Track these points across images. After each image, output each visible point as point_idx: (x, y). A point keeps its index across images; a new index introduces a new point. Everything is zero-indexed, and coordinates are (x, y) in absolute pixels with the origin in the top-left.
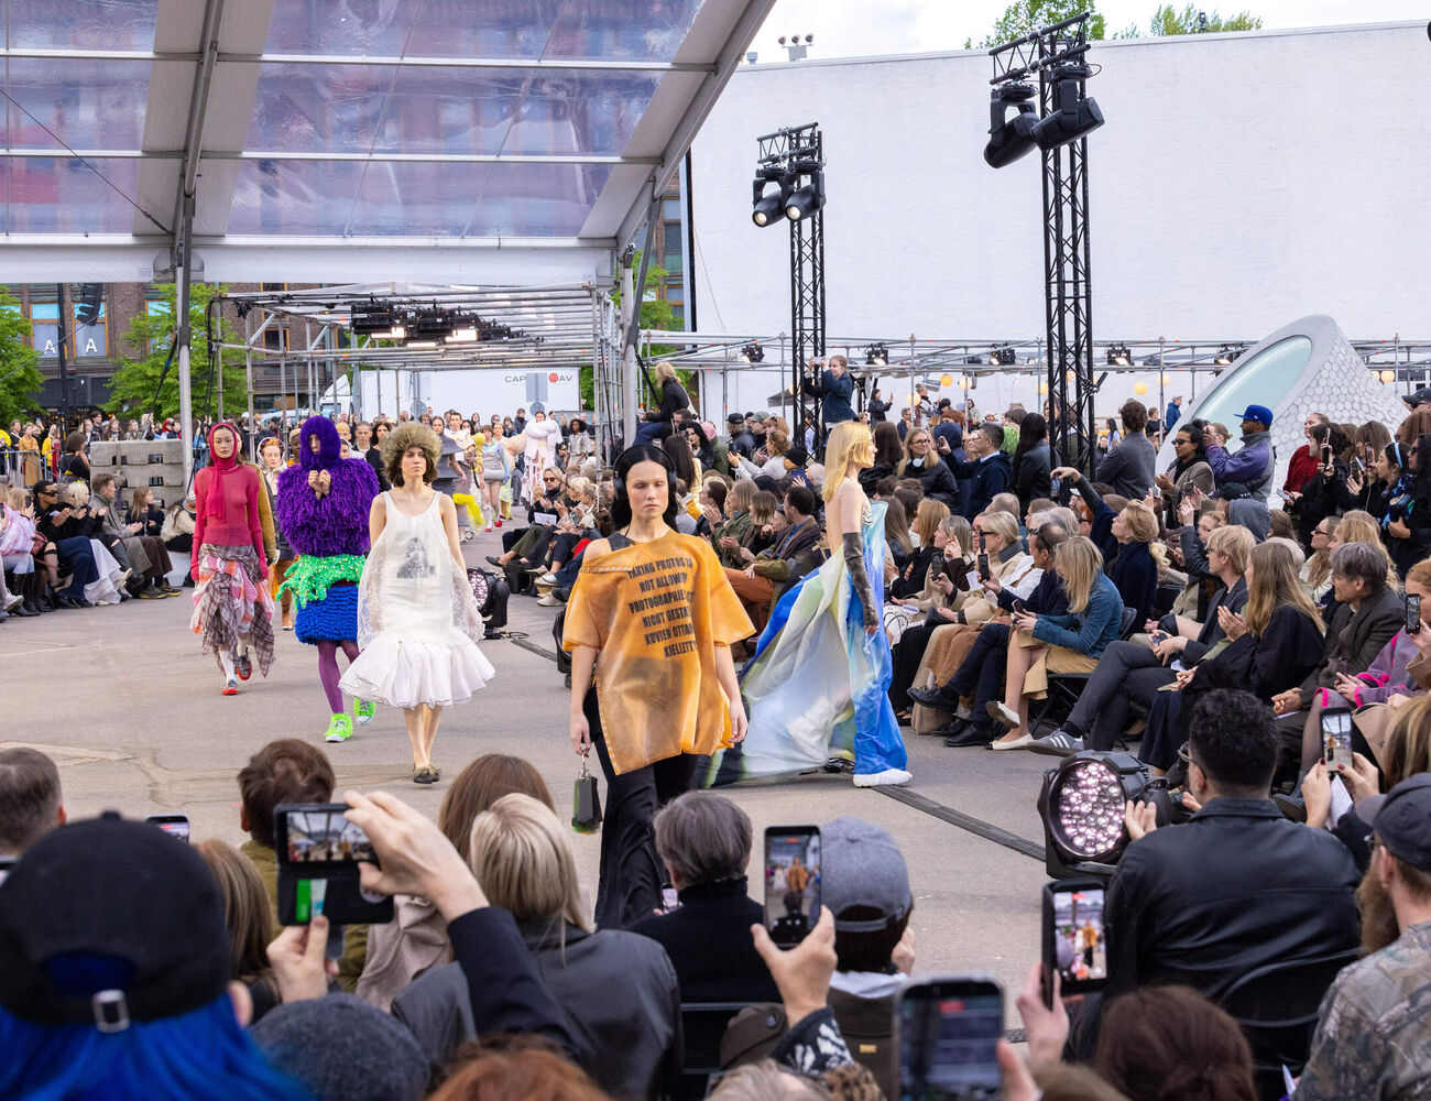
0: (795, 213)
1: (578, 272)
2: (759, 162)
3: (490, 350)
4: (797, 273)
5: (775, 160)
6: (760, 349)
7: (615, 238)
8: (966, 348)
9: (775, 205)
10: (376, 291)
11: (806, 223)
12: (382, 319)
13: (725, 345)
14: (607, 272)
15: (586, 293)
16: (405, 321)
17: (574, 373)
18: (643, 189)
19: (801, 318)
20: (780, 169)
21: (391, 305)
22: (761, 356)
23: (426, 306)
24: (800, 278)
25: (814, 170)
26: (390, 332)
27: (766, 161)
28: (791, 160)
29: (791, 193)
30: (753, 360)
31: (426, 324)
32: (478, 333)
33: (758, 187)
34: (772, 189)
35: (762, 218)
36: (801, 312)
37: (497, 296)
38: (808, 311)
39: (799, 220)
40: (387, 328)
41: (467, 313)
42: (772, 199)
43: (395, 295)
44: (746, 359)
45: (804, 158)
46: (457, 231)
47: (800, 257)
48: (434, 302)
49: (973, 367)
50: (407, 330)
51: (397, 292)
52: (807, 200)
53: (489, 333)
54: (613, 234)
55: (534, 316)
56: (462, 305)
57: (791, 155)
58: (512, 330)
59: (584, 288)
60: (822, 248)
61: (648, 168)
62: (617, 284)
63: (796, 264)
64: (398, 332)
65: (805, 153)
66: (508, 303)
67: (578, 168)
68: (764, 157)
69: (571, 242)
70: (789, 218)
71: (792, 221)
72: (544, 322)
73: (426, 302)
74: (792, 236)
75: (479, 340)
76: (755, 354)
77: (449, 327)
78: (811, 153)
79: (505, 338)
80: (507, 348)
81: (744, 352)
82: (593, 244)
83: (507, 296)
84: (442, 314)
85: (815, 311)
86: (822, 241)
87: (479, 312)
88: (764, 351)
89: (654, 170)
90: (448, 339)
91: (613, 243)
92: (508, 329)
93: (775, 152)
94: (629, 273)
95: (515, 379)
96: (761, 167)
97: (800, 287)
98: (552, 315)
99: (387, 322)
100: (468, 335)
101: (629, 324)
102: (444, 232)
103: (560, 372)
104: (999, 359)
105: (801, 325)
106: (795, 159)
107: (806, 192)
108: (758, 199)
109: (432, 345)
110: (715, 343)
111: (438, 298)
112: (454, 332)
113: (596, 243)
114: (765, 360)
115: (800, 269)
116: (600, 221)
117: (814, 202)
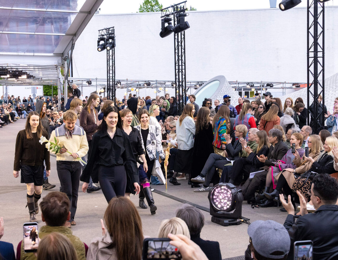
0: (108, 48)
1: (54, 62)
2: (99, 36)
3: (28, 81)
4: (108, 63)
5: (103, 35)
6: (91, 82)
7: (62, 54)
8: (139, 82)
9: (103, 47)
10: (3, 66)
11: (111, 51)
12: (5, 72)
13: (82, 80)
14: (60, 62)
15: (55, 67)
16: (10, 73)
17: (42, 87)
18: (71, 41)
19: (109, 74)
20: (104, 38)
21: (7, 69)
22: (91, 83)
23: (14, 70)
24: (109, 64)
25: (113, 38)
26: (7, 76)
27: (101, 36)
28: (107, 36)
29: (107, 44)
30: (89, 84)
31: (15, 74)
32: (27, 76)
33: (99, 42)
34: (102, 42)
35: (100, 49)
36: (109, 72)
37: (31, 67)
38: (111, 72)
39: (109, 50)
40: (6, 75)
41: (24, 71)
42: (102, 45)
43: (8, 66)
44: (87, 84)
45: (111, 35)
46: (24, 51)
47: (109, 59)
48: (17, 69)
49: (139, 86)
50: (10, 75)
51: (9, 66)
52: (112, 45)
53: (29, 77)
54: (62, 53)
55: (38, 73)
56: (23, 70)
57: (107, 34)
58: (34, 76)
59: (55, 66)
60: (114, 57)
61: (71, 37)
62: (63, 65)
63: (108, 61)
64: (8, 76)
65: (111, 34)
66: (33, 69)
67: (53, 37)
68: (100, 35)
69: (52, 54)
70: (107, 49)
71: (107, 50)
72: (38, 74)
73: (15, 69)
74: (107, 54)
75: (27, 78)
76: (89, 83)
77: (21, 75)
78: (112, 34)
79: (32, 78)
80: (32, 80)
81: (87, 82)
82: (57, 55)
83: (33, 67)
84: (19, 71)
85: (113, 72)
86: (114, 55)
87: (26, 71)
88: (92, 82)
89: (73, 37)
90: (19, 78)
91: (62, 55)
92: (33, 76)
93: (103, 34)
94: (66, 62)
95: (28, 88)
96: (99, 37)
97: (109, 66)
98: (41, 73)
99: (6, 73)
100: (24, 77)
101: (66, 75)
102: (20, 51)
103: (38, 87)
104: (147, 84)
105: (109, 75)
106: (108, 35)
107: (111, 43)
108: (98, 45)
109: (14, 79)
110: (79, 80)
111: (18, 68)
112: (22, 76)
113: (58, 55)
114: (92, 84)
115: (109, 62)
116: (59, 50)
117: (113, 46)
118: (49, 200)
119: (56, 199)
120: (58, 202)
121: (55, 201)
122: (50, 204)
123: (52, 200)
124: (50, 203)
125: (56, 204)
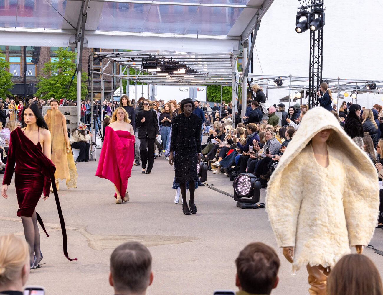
0: (313, 28)
1: (226, 49)
2: (298, 9)
3: (187, 77)
4: (312, 51)
5: (305, 8)
6: (281, 81)
7: (241, 36)
8: (357, 83)
9: (304, 25)
10: (152, 53)
11: (317, 32)
12: (154, 64)
13: (268, 79)
14: (237, 49)
15: (229, 57)
16: (161, 66)
17: (205, 88)
18: (254, 16)
19: (313, 68)
20: (307, 11)
21: (157, 59)
22: (282, 83)
23: (167, 60)
24: (314, 53)
25: (321, 12)
26: (156, 69)
27: (301, 8)
28: (311, 8)
29: (311, 21)
30: (278, 85)
31: (168, 66)
32: (186, 71)
33: (298, 18)
34: (303, 19)
35: (299, 30)
36: (313, 66)
37: (192, 57)
38: (316, 65)
39: (314, 31)
40: (155, 67)
41: (182, 63)
42: (303, 23)
43: (158, 55)
44: (276, 84)
45: (317, 7)
46: (184, 31)
47: (314, 45)
48: (172, 58)
49: (357, 90)
50: (161, 68)
51: (160, 54)
52: (318, 23)
53: (189, 71)
54: (240, 35)
55: (201, 65)
56: (180, 60)
57: (312, 6)
58: (195, 70)
59: (230, 55)
60: (322, 42)
61: (256, 10)
62: (241, 53)
63: (312, 48)
64: (158, 69)
65: (317, 5)
66: (194, 60)
67: (227, 9)
68: (300, 7)
69: (224, 37)
70: (310, 29)
71: (311, 31)
72: (202, 67)
73: (168, 58)
74: (311, 37)
75: (186, 73)
76: (279, 82)
77: (177, 68)
78: (319, 5)
79: (193, 73)
80: (193, 77)
81: (275, 82)
82: (232, 38)
83: (194, 57)
84: (174, 63)
85: (318, 65)
86: (322, 39)
87: (186, 63)
88: (283, 81)
89: (258, 11)
90: (174, 72)
91: (240, 38)
92: (194, 70)
93: (305, 5)
94: (246, 49)
95: (183, 90)
96: (299, 10)
97: (313, 57)
98: (206, 65)
99: (155, 65)
100: (182, 71)
101: (245, 69)
102: (177, 32)
103: (200, 87)
104: (370, 87)
105: (313, 71)
106: (313, 8)
107: (317, 20)
108: (297, 23)
109: (167, 74)
110: (264, 78)
111: (173, 57)
112: (179, 70)
113: (234, 38)
114: (283, 85)
115: (314, 49)
116: (236, 30)
117: (320, 24)
118: (252, 257)
119: (262, 256)
120: (265, 261)
121: (261, 260)
122: (253, 263)
123: (256, 257)
124: (253, 260)
125: (263, 265)
